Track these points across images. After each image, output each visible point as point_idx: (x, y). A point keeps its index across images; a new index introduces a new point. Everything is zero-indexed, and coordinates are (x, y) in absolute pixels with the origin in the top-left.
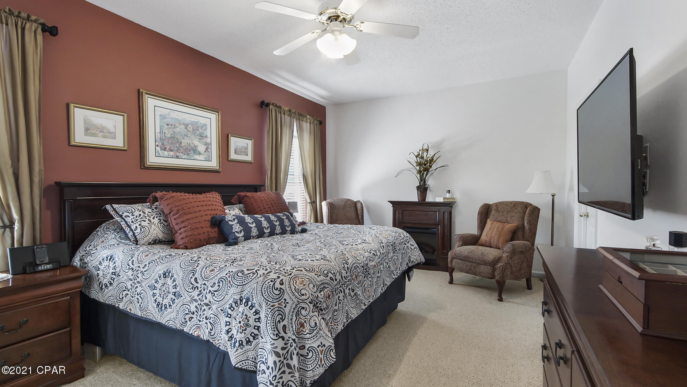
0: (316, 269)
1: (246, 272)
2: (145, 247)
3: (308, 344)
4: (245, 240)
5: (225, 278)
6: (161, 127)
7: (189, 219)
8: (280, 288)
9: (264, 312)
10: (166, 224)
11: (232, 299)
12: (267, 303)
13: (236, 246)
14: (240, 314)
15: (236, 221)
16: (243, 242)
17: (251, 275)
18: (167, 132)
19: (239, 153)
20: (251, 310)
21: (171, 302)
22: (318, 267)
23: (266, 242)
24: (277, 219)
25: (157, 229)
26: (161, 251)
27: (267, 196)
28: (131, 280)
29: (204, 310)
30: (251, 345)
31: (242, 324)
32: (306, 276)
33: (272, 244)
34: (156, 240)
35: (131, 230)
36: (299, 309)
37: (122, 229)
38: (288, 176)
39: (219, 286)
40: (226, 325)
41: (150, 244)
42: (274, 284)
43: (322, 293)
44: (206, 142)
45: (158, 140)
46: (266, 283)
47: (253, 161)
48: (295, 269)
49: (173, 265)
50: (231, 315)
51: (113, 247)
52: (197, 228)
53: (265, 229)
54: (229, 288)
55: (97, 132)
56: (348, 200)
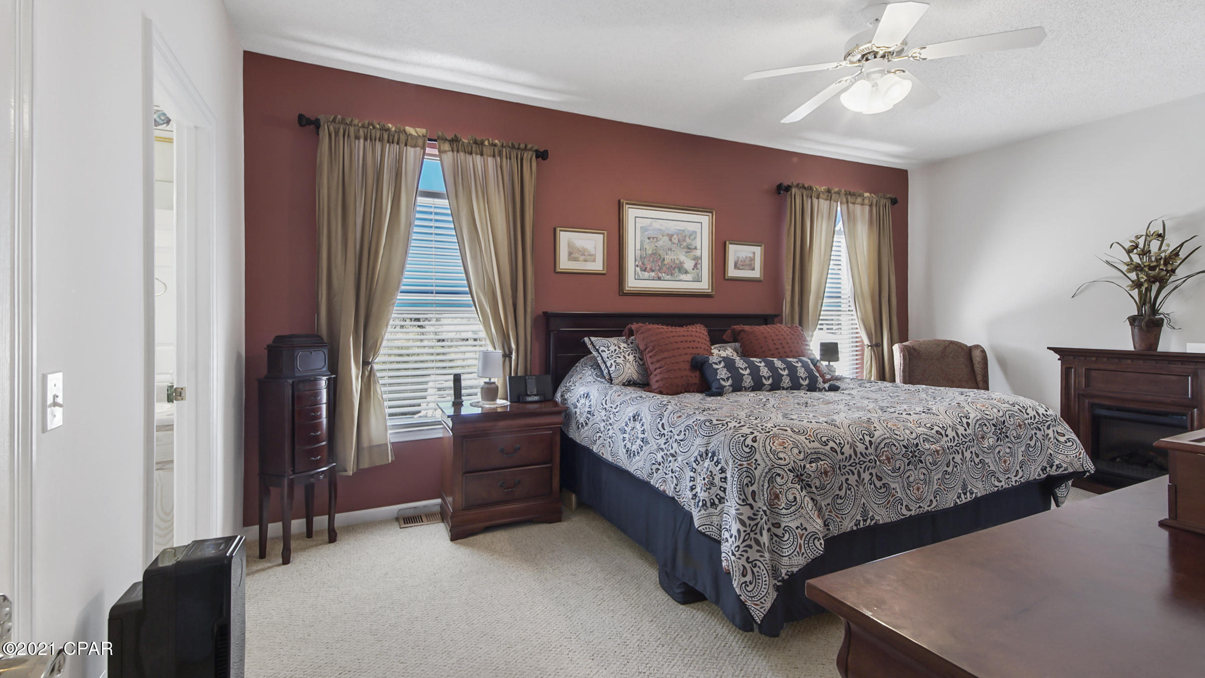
0: (809, 433)
1: (715, 422)
2: (618, 386)
3: (786, 522)
4: (733, 391)
5: (691, 426)
6: (642, 244)
7: (665, 358)
8: (752, 446)
9: (730, 471)
10: (641, 363)
11: (698, 451)
12: (734, 461)
13: (719, 398)
14: (705, 470)
15: (723, 364)
16: (730, 394)
17: (720, 426)
18: (648, 248)
19: (741, 268)
20: (717, 466)
21: (639, 449)
22: (813, 431)
23: (761, 397)
24: (785, 366)
25: (632, 368)
26: (633, 392)
27: (774, 332)
28: (604, 422)
29: (670, 462)
30: (716, 509)
31: (706, 481)
32: (790, 438)
33: (768, 399)
34: (630, 381)
35: (607, 367)
36: (774, 475)
37: (599, 366)
38: (825, 299)
39: (685, 434)
40: (691, 481)
41: (624, 385)
42: (745, 440)
43: (813, 465)
44: (694, 256)
45: (638, 258)
46: (736, 437)
47: (762, 279)
48: (778, 427)
49: (642, 407)
50: (695, 470)
51: (589, 384)
52: (674, 370)
53: (763, 379)
54: (695, 438)
55: (579, 256)
56: (952, 343)
